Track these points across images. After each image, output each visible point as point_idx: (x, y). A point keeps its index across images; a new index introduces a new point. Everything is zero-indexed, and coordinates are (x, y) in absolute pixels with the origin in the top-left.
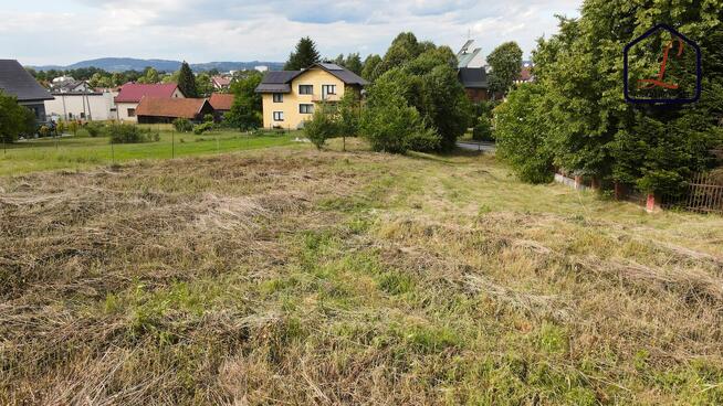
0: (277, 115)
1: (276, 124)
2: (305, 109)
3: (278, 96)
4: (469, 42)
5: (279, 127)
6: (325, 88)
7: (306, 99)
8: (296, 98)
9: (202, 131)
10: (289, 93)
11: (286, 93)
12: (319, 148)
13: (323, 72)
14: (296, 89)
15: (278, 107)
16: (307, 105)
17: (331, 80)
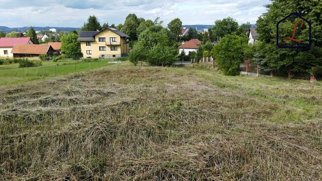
0: (88, 52)
1: (88, 56)
2: (102, 49)
3: (88, 43)
4: (158, 18)
5: (89, 57)
6: (111, 39)
7: (102, 44)
8: (97, 43)
9: (57, 60)
10: (94, 41)
11: (92, 42)
12: (136, 65)
13: (110, 32)
14: (97, 40)
15: (88, 48)
16: (103, 47)
17: (114, 35)
